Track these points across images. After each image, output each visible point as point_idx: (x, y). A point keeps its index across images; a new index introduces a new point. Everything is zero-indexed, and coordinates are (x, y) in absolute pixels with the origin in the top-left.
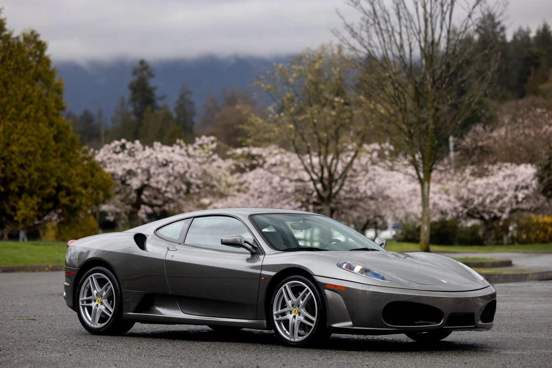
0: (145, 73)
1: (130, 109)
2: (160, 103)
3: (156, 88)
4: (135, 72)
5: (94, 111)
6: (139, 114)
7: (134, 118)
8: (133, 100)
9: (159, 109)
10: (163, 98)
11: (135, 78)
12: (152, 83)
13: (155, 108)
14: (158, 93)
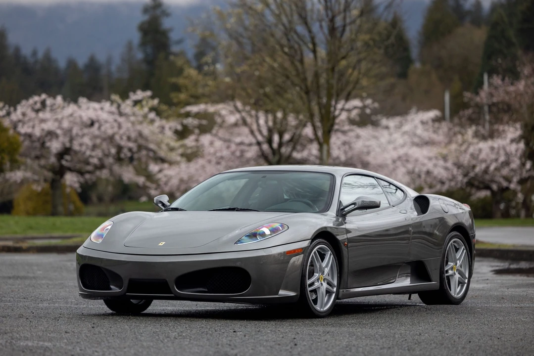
0: (158, 12)
1: (140, 55)
2: (175, 49)
3: (171, 30)
4: (146, 10)
5: (101, 58)
6: (150, 62)
7: (144, 67)
8: (143, 44)
9: (176, 55)
10: (180, 42)
11: (146, 18)
12: (166, 23)
13: (169, 53)
14: (174, 36)
